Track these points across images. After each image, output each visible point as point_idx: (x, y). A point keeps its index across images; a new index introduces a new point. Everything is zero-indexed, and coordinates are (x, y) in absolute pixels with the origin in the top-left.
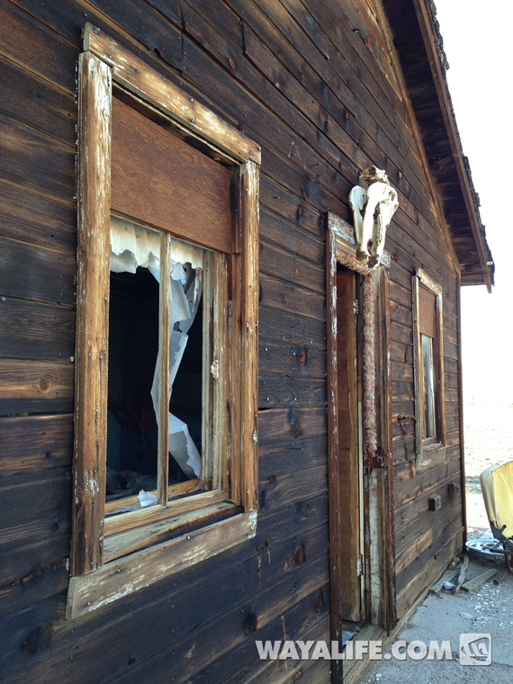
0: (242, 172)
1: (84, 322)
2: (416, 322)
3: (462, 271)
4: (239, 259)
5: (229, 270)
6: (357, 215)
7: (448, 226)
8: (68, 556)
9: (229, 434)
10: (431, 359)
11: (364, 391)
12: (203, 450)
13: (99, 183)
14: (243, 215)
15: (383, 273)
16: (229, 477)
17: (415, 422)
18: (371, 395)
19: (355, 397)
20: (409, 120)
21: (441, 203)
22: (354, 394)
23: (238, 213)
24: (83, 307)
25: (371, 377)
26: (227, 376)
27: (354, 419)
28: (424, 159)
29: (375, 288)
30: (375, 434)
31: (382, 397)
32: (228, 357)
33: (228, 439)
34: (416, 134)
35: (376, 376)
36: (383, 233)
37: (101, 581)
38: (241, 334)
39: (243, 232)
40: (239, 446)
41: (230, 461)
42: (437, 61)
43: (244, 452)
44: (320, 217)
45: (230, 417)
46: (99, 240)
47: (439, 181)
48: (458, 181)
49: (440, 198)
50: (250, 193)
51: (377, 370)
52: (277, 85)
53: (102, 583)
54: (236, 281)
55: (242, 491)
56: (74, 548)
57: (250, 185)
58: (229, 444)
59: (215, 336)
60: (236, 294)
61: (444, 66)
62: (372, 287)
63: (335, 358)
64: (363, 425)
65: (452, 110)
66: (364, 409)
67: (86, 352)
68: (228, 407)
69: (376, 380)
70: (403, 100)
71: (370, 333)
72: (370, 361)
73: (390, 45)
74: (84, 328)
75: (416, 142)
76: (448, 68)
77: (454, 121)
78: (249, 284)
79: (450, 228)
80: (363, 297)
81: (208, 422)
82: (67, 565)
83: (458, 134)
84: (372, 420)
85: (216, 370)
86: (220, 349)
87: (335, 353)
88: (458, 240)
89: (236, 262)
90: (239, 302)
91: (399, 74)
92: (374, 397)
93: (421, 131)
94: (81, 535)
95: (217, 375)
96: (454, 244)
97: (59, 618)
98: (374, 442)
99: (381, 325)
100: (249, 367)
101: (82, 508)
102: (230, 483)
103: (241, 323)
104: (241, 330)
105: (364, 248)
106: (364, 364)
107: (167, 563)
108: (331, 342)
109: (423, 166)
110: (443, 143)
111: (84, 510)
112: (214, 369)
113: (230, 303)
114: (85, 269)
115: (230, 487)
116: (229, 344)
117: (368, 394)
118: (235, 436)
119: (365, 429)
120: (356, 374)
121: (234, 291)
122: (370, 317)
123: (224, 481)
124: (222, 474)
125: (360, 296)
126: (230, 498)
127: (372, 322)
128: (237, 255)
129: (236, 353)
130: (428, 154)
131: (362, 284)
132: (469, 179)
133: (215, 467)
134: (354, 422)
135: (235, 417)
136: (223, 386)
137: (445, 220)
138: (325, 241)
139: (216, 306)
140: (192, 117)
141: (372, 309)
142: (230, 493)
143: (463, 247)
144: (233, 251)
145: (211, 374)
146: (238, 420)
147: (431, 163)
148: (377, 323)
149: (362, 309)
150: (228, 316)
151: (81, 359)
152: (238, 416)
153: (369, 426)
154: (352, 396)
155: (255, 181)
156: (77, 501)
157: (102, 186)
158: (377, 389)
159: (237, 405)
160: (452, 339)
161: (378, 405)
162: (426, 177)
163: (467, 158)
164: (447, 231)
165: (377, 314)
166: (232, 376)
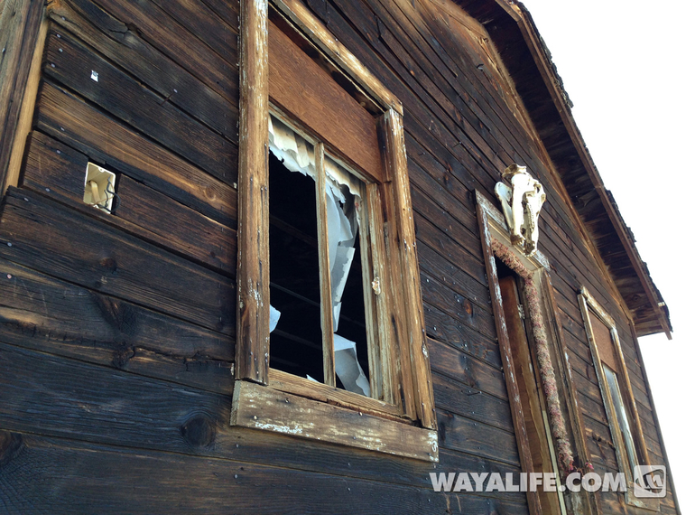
0: (386, 117)
1: (246, 154)
2: (591, 340)
3: (634, 319)
4: (391, 186)
5: (382, 198)
6: (505, 205)
7: (607, 267)
8: (234, 362)
9: (397, 347)
10: (619, 396)
11: (546, 395)
12: (371, 373)
13: (258, 56)
14: (391, 150)
15: (543, 274)
16: (402, 391)
17: (614, 450)
18: (555, 397)
19: (537, 404)
20: (544, 158)
21: (594, 243)
22: (536, 401)
23: (386, 149)
24: (246, 142)
25: (551, 380)
26: (389, 291)
27: (540, 429)
28: (566, 195)
29: (538, 289)
30: (568, 444)
31: (568, 400)
32: (388, 273)
33: (396, 352)
34: (554, 172)
35: (556, 378)
36: (535, 219)
37: (268, 399)
38: (400, 250)
39: (392, 164)
40: (408, 357)
41: (400, 373)
42: (561, 100)
43: (414, 362)
44: (468, 194)
45: (396, 330)
46: (258, 97)
47: (587, 219)
48: (607, 216)
49: (592, 237)
50: (395, 133)
51: (557, 371)
52: (412, 72)
53: (269, 403)
54: (389, 205)
55: (417, 404)
56: (239, 351)
57: (395, 127)
58: (397, 356)
59: (373, 256)
60: (391, 216)
61: (568, 104)
62: (534, 288)
63: (504, 324)
64: (553, 434)
65: (585, 146)
66: (550, 416)
67: (248, 176)
68: (393, 321)
69: (557, 383)
70: (535, 139)
71: (541, 333)
72: (547, 364)
73: (514, 91)
74: (246, 158)
75: (555, 179)
76: (572, 106)
77: (589, 155)
78: (403, 207)
79: (609, 270)
80: (527, 300)
81: (373, 343)
82: (232, 370)
83: (595, 167)
84: (561, 427)
85: (378, 286)
86: (379, 266)
87: (503, 319)
88: (621, 282)
89: (388, 189)
90: (394, 223)
91: (526, 116)
92: (558, 401)
93: (558, 170)
94: (246, 339)
95: (378, 290)
96: (618, 287)
97: (223, 422)
98: (568, 452)
99: (552, 325)
100: (410, 280)
101: (246, 312)
102: (403, 397)
103: (399, 240)
104: (399, 246)
105: (518, 232)
106: (540, 367)
107: (339, 428)
108: (496, 306)
109: (567, 203)
110: (582, 179)
111: (248, 315)
112: (375, 286)
113: (386, 224)
114: (247, 112)
115: (403, 401)
116: (388, 262)
117: (551, 398)
118: (404, 348)
119: (555, 439)
120: (533, 380)
121: (388, 213)
122: (538, 318)
123: (396, 395)
124: (394, 387)
125: (524, 299)
126: (405, 413)
127: (541, 322)
128: (389, 183)
129: (396, 269)
130: (569, 192)
131: (524, 289)
132: (618, 213)
133: (385, 382)
134: (542, 433)
135: (402, 329)
136: (386, 300)
137: (602, 261)
138: (476, 215)
139: (372, 229)
140: (337, 51)
141: (539, 310)
142: (404, 408)
143: (628, 290)
144: (384, 180)
145: (373, 291)
146: (405, 331)
147: (574, 201)
148: (547, 324)
149: (528, 312)
150: (385, 236)
151: (244, 184)
152: (404, 327)
153: (559, 434)
154: (533, 404)
155: (400, 128)
156: (241, 306)
157: (261, 60)
158: (560, 392)
159: (403, 317)
160: (640, 385)
161: (565, 410)
162: (573, 213)
163: (610, 192)
164: (607, 272)
165: (545, 314)
166: (394, 289)
